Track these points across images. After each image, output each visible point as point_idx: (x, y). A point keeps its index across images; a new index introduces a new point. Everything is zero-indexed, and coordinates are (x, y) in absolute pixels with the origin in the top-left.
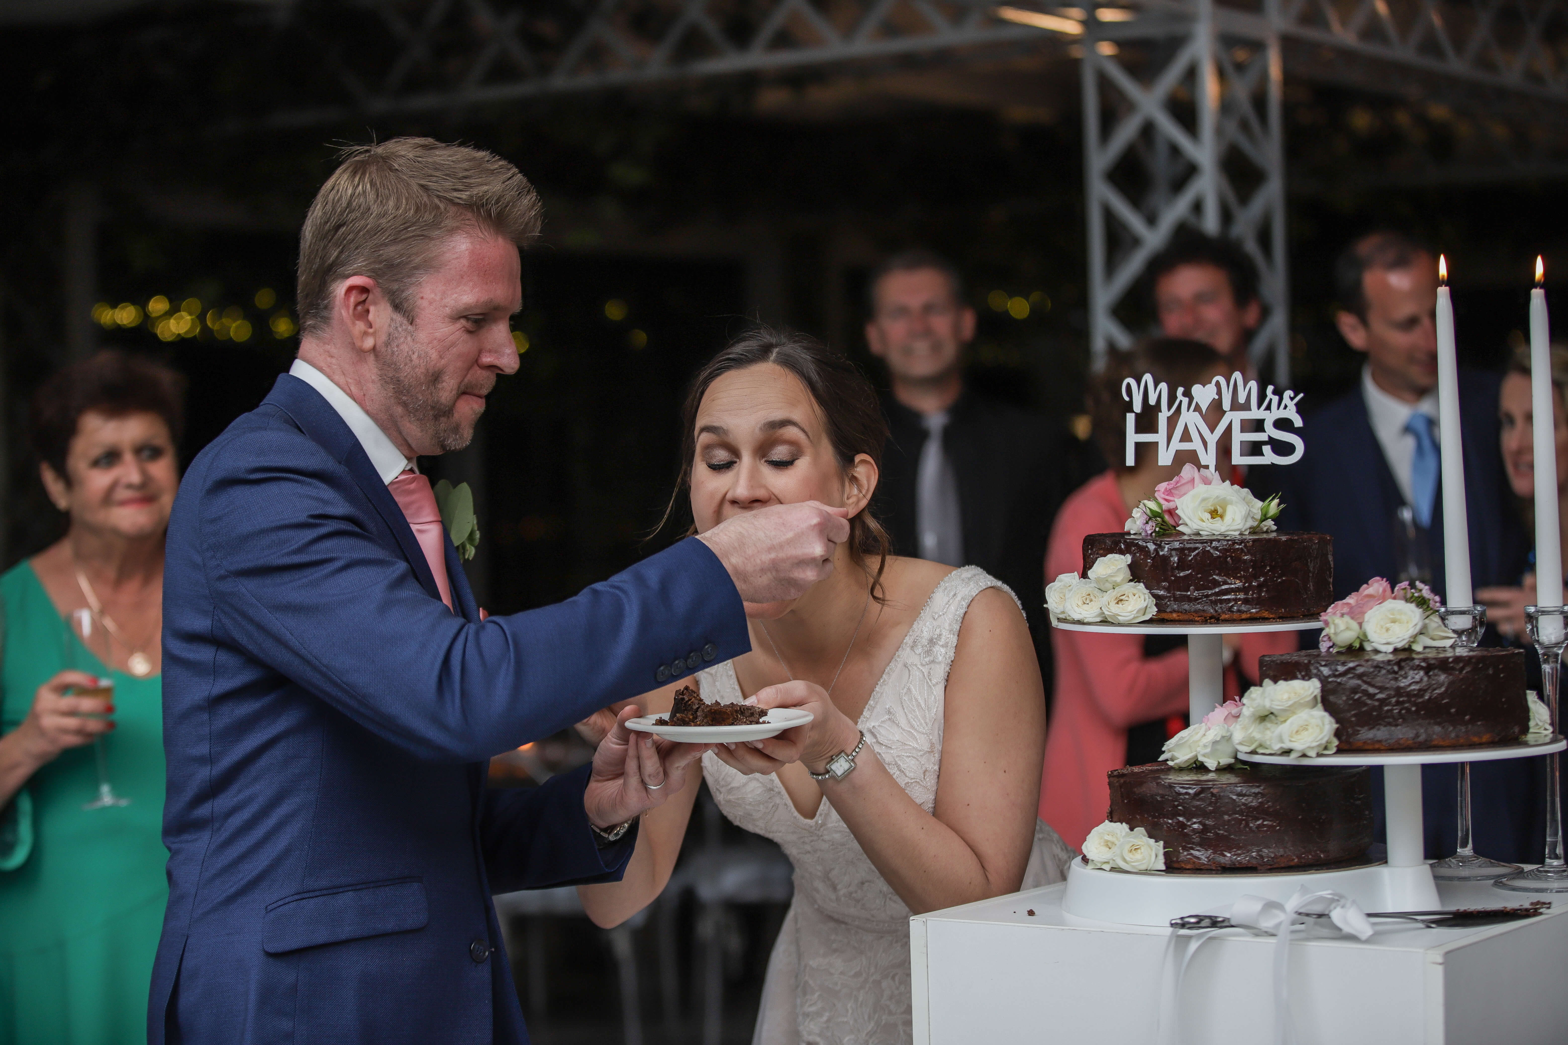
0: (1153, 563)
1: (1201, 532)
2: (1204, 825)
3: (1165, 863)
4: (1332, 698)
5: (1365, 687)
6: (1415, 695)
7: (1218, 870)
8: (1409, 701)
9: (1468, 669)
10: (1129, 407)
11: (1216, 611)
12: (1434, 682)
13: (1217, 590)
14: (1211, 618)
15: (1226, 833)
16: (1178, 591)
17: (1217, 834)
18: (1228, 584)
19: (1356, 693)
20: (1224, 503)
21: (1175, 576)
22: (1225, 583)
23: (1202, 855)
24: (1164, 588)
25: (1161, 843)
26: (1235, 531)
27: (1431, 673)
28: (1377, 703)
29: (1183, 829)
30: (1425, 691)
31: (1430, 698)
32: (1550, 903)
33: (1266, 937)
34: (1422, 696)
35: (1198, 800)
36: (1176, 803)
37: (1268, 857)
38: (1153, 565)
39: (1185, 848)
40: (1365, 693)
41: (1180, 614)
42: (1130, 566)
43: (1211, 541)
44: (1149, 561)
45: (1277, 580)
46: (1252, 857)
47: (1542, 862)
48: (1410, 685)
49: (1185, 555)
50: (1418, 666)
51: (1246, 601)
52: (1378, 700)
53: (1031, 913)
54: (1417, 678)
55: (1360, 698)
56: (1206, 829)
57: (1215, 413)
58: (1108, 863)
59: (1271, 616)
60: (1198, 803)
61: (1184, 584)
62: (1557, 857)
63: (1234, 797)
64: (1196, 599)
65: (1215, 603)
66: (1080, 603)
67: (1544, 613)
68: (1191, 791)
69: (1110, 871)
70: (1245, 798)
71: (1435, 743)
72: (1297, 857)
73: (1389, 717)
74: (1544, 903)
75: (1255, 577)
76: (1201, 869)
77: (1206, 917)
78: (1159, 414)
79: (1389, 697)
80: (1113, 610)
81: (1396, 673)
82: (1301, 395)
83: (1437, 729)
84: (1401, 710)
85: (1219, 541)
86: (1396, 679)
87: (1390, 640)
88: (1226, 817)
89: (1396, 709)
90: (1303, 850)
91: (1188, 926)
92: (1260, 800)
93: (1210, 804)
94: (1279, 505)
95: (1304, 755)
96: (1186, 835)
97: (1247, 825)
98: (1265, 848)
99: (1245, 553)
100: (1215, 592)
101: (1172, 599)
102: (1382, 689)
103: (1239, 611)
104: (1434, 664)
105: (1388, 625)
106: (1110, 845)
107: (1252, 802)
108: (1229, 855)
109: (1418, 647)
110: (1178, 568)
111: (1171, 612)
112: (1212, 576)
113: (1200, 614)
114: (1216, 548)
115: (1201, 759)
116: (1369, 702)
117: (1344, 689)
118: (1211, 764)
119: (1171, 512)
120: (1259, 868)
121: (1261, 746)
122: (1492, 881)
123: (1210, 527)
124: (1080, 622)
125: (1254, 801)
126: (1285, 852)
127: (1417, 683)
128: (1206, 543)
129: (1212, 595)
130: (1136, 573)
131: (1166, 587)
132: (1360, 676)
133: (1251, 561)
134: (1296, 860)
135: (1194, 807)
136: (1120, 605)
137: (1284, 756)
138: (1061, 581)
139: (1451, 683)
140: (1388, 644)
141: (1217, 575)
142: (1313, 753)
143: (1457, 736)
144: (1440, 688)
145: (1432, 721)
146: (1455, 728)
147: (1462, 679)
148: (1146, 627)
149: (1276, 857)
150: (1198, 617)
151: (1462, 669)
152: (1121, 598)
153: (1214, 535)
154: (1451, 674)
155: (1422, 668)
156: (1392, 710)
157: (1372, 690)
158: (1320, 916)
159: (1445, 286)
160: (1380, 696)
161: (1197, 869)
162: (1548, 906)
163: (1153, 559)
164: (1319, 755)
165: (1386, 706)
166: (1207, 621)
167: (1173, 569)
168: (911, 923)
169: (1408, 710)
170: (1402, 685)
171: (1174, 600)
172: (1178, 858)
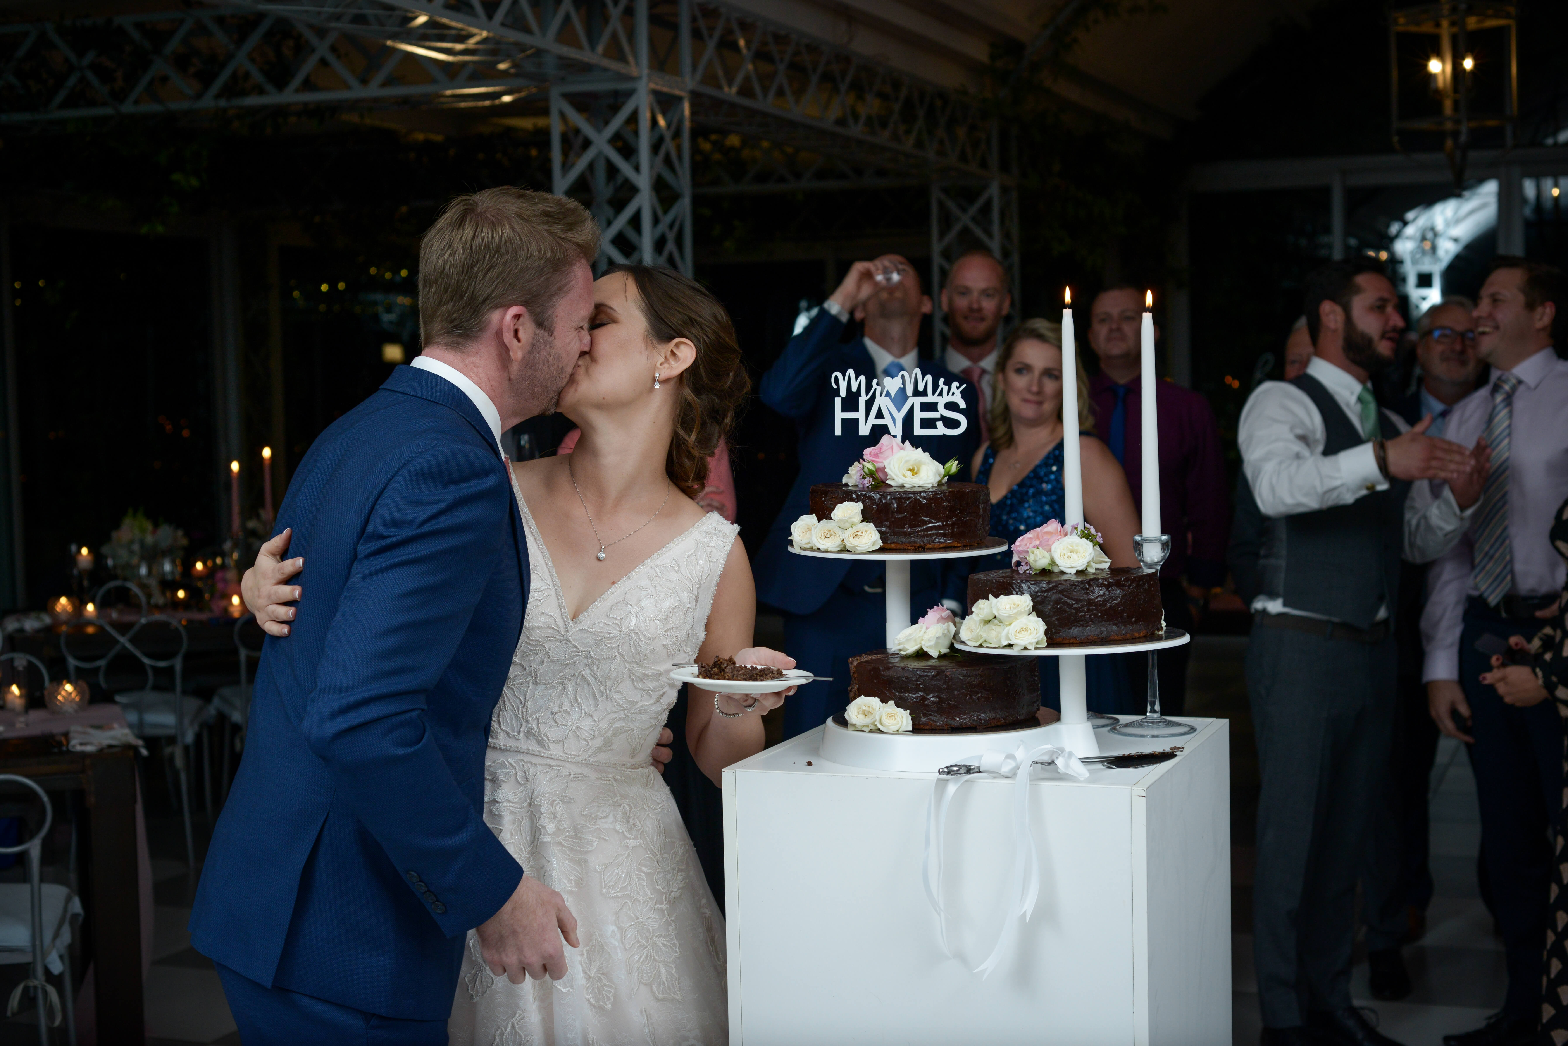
0: (878, 508)
1: (905, 485)
2: (940, 698)
3: (913, 726)
4: (1040, 607)
5: (1065, 599)
6: (1100, 605)
7: (948, 730)
8: (1096, 609)
9: (1134, 585)
10: (837, 393)
11: (924, 542)
12: (1113, 595)
13: (924, 527)
14: (919, 547)
15: (955, 704)
16: (896, 528)
17: (949, 704)
18: (932, 523)
19: (1059, 604)
20: (919, 464)
21: (895, 518)
22: (930, 522)
23: (940, 721)
24: (886, 526)
25: (909, 711)
26: (929, 484)
27: (1110, 589)
28: (1073, 611)
29: (924, 702)
30: (1107, 601)
31: (1110, 606)
32: (1183, 748)
33: (1002, 779)
34: (1106, 605)
35: (936, 680)
36: (919, 682)
37: (984, 720)
38: (878, 510)
39: (925, 715)
40: (1065, 603)
41: (897, 545)
42: (862, 511)
43: (921, 492)
44: (875, 506)
45: (964, 519)
46: (974, 720)
47: (1145, 714)
48: (1097, 598)
49: (902, 502)
50: (1102, 584)
51: (944, 535)
52: (1075, 609)
53: (810, 764)
54: (1101, 593)
55: (1061, 607)
56: (941, 701)
57: (901, 397)
58: (868, 726)
59: (959, 545)
60: (936, 682)
61: (901, 523)
62: (1155, 712)
63: (962, 678)
64: (910, 534)
65: (924, 536)
66: (823, 537)
67: (1147, 541)
68: (929, 674)
69: (869, 732)
70: (969, 678)
71: (1112, 638)
72: (1003, 719)
73: (1082, 621)
74: (1179, 748)
75: (949, 518)
76: (936, 730)
77: (964, 766)
78: (860, 398)
79: (1082, 606)
80: (850, 543)
81: (1087, 589)
82: (965, 385)
83: (1115, 628)
84: (1090, 616)
85: (925, 492)
86: (1087, 594)
87: (1073, 565)
88: (956, 692)
89: (1087, 615)
90: (1007, 714)
91: (952, 773)
92: (980, 680)
93: (944, 683)
94: (958, 465)
95: (1025, 648)
96: (927, 705)
97: (971, 697)
98: (982, 713)
99: (944, 501)
100: (923, 529)
101: (892, 534)
102: (1077, 601)
103: (939, 542)
104: (1112, 582)
105: (1069, 554)
106: (866, 713)
107: (974, 681)
108: (958, 719)
109: (1091, 570)
110: (897, 512)
111: (891, 543)
112: (921, 517)
113: (911, 545)
114: (924, 498)
115: (925, 649)
116: (1068, 610)
117: (1049, 601)
118: (934, 653)
119: (883, 470)
120: (978, 727)
121: (985, 641)
122: (1109, 728)
123: (912, 482)
124: (826, 551)
125: (976, 680)
126: (996, 716)
127: (1101, 596)
128: (917, 493)
129: (921, 531)
130: (866, 516)
131: (888, 525)
132: (1061, 592)
133: (948, 506)
134: (1003, 721)
135: (932, 685)
136: (856, 539)
137: (1005, 649)
138: (803, 520)
139: (1124, 596)
140: (1072, 567)
141: (924, 517)
142: (1031, 647)
143: (1126, 633)
144: (1116, 599)
145: (1111, 623)
146: (1125, 626)
147: (1130, 593)
148: (877, 554)
149: (990, 719)
150: (910, 546)
151: (1130, 585)
152: (857, 533)
153: (915, 487)
154: (1123, 589)
155: (1104, 585)
156: (1085, 615)
157: (1069, 601)
158: (1050, 763)
159: (1069, 309)
160: (1075, 606)
161: (933, 729)
162: (1182, 750)
163: (878, 505)
164: (1036, 648)
165: (1080, 613)
166: (916, 549)
167: (893, 512)
168: (723, 774)
169: (1096, 616)
170: (1092, 598)
171: (894, 535)
172: (919, 722)
